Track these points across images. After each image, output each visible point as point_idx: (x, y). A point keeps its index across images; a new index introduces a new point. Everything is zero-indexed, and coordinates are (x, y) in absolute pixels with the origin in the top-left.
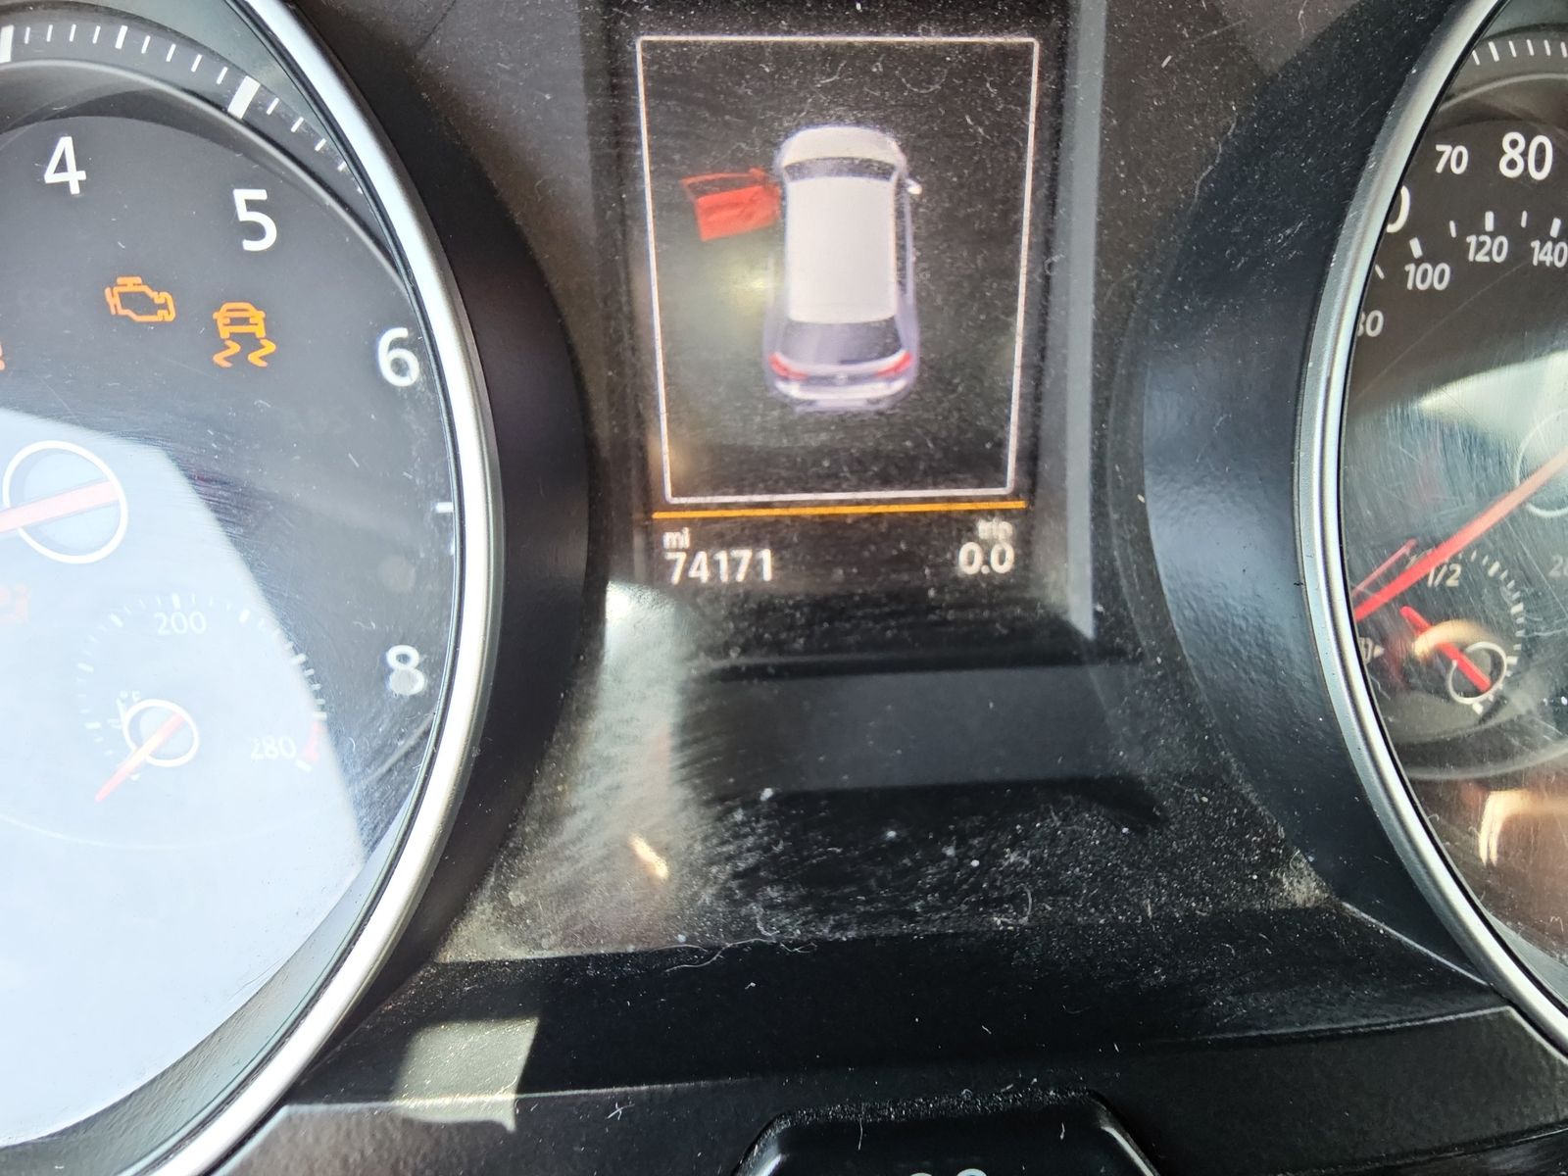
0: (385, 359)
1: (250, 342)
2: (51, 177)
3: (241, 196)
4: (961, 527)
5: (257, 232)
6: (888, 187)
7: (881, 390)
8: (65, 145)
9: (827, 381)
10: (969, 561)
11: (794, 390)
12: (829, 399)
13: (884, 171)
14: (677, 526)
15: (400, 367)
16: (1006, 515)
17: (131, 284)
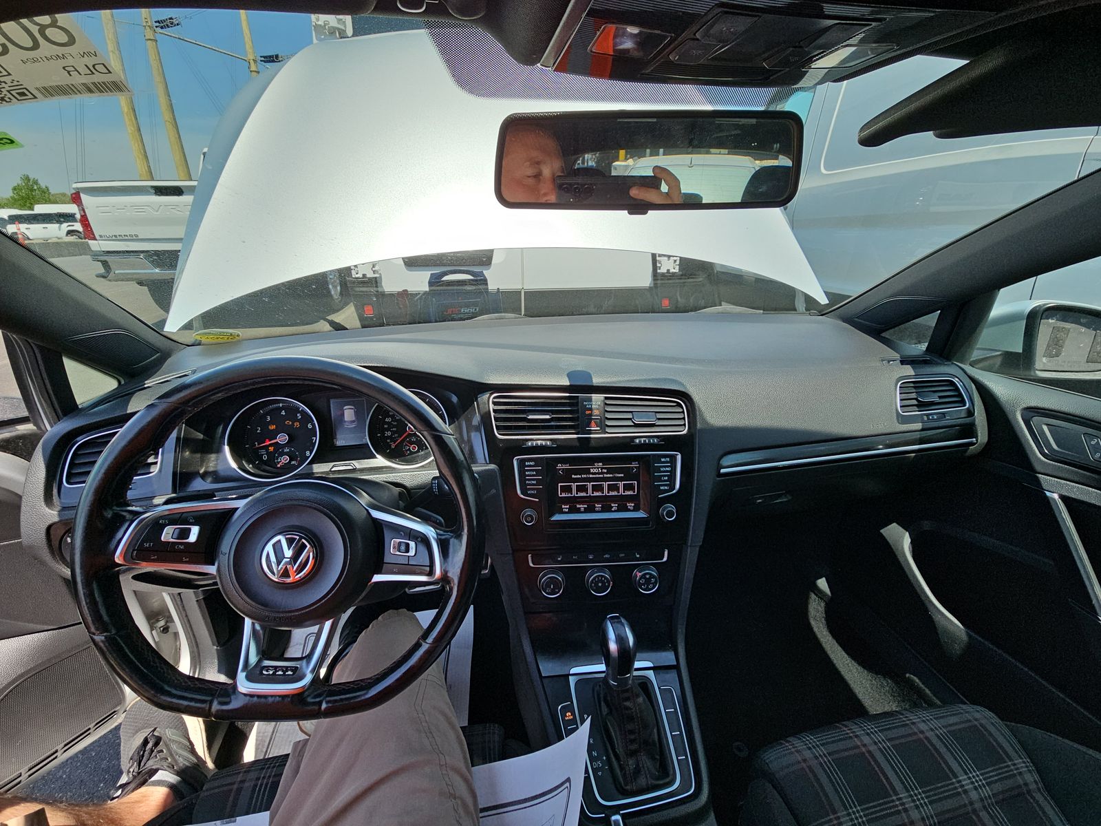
2: (281, 414)
3: (298, 415)
7: (353, 426)
9: (349, 426)
13: (353, 409)
15: (310, 426)
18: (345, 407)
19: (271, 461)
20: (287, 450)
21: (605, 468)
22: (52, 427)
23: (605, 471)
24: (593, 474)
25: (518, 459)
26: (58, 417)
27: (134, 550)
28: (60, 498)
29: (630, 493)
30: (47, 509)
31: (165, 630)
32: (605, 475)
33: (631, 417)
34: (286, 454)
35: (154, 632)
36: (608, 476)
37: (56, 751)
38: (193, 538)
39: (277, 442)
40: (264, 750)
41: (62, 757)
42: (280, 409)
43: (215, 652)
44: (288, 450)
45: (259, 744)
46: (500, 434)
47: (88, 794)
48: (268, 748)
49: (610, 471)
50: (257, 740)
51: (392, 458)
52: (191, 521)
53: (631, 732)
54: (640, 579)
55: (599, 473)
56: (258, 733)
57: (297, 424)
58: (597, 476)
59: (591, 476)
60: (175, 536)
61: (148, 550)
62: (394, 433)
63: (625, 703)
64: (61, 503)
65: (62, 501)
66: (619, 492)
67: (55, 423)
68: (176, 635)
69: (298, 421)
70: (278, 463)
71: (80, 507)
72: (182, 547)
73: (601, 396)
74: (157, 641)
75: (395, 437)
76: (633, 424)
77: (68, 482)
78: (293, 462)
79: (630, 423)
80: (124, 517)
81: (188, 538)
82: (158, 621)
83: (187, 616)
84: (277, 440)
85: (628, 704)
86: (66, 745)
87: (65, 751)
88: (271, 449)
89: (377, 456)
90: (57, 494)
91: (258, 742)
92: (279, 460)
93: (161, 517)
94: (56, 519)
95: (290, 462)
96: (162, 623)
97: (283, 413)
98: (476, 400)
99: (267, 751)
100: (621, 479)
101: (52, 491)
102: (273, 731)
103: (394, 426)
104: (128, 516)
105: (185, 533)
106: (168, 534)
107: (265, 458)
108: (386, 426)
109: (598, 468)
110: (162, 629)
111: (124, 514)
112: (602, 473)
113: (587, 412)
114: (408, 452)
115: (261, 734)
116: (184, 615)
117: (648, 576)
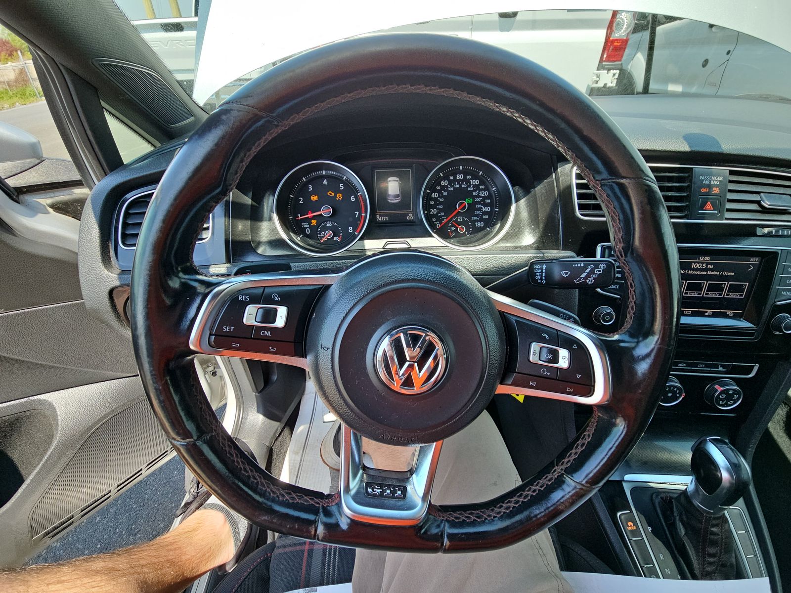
0: (352, 199)
1: (340, 197)
2: (324, 183)
3: (341, 185)
4: (407, 215)
5: (342, 188)
6: (397, 182)
7: (398, 201)
8: (326, 180)
9: (393, 200)
10: (408, 218)
11: (389, 201)
12: (392, 202)
13: (397, 181)
14: (378, 215)
15: (353, 199)
16: (411, 213)
17: (330, 192)
18: (390, 179)
19: (314, 235)
20: (329, 224)
21: (711, 264)
22: (99, 180)
23: (711, 267)
24: (694, 270)
25: (602, 246)
26: (105, 173)
27: (210, 335)
28: (118, 260)
29: (736, 296)
30: (106, 271)
31: (214, 374)
32: (710, 273)
33: (759, 199)
34: (329, 228)
35: (207, 376)
36: (714, 273)
37: (141, 470)
38: (280, 322)
39: (322, 214)
40: (296, 473)
41: (145, 473)
42: (323, 177)
43: (254, 396)
44: (331, 225)
45: (292, 469)
46: (582, 215)
47: (166, 479)
48: (298, 472)
49: (717, 268)
50: (289, 465)
51: (446, 239)
52: (276, 299)
53: (710, 555)
54: (720, 394)
55: (701, 270)
56: (290, 460)
57: (339, 196)
58: (699, 273)
59: (690, 272)
60: (258, 319)
61: (227, 335)
62: (440, 210)
63: (712, 529)
64: (119, 265)
65: (121, 263)
66: (721, 295)
67: (102, 178)
68: (222, 377)
69: (341, 192)
70: (321, 238)
71: (136, 271)
72: (268, 334)
73: (726, 169)
74: (209, 382)
75: (441, 216)
76: (759, 209)
77: (124, 244)
78: (336, 238)
79: (754, 207)
80: (194, 288)
81: (274, 322)
82: (208, 366)
83: (232, 368)
84: (321, 212)
85: (714, 529)
86: (148, 465)
87: (148, 469)
88: (314, 222)
89: (433, 234)
90: (114, 256)
91: (291, 468)
92: (322, 235)
93: (240, 291)
94: (117, 283)
95: (333, 238)
96: (211, 368)
97: (325, 182)
98: (556, 169)
99: (298, 475)
100: (727, 279)
101: (109, 252)
102: (301, 460)
103: (441, 203)
104: (201, 289)
105: (270, 316)
106: (251, 315)
107: (308, 231)
108: (432, 203)
109: (703, 263)
110: (211, 373)
111: (196, 284)
112: (706, 270)
113: (703, 190)
114: (454, 234)
115: (292, 461)
116: (230, 368)
117: (731, 392)
